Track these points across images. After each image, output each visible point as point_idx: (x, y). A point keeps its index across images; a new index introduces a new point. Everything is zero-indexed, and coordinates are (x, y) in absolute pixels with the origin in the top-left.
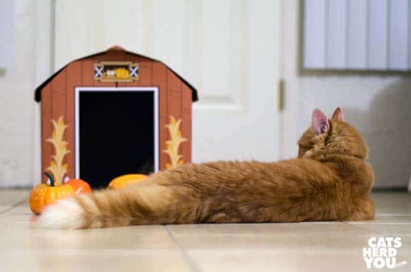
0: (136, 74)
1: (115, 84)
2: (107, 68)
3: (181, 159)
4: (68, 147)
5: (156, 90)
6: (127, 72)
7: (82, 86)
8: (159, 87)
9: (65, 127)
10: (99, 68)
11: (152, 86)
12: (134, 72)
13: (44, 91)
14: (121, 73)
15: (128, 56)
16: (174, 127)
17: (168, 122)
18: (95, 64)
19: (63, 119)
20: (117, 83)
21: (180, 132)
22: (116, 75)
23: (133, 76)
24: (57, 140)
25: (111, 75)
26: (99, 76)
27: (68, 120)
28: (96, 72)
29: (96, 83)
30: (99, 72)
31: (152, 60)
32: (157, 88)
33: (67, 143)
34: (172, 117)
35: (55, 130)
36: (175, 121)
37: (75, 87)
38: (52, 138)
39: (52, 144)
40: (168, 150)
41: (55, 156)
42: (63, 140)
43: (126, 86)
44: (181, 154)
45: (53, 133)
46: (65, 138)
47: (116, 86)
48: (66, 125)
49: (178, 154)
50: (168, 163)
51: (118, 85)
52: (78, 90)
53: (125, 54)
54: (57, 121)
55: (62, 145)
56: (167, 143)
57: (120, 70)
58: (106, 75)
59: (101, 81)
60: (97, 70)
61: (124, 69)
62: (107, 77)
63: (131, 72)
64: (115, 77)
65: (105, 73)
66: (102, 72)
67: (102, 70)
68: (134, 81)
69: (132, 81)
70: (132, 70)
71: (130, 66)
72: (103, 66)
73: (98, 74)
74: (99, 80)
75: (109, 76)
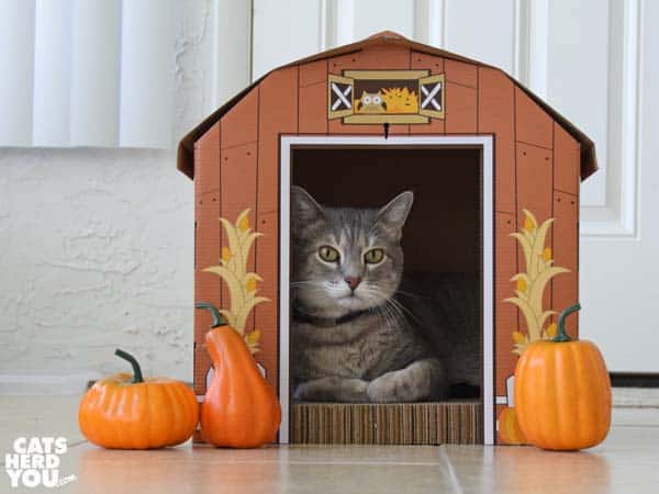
1: (382, 130)
3: (551, 319)
4: (261, 289)
5: (487, 142)
6: (413, 97)
7: (298, 134)
8: (494, 135)
9: (255, 235)
10: (343, 87)
11: (477, 134)
12: (430, 97)
13: (199, 145)
14: (400, 100)
15: (416, 56)
16: (533, 239)
17: (518, 225)
19: (249, 215)
20: (387, 125)
21: (549, 251)
23: (430, 107)
24: (234, 270)
25: (372, 106)
26: (342, 107)
27: (263, 220)
28: (335, 97)
29: (334, 127)
30: (342, 97)
31: (478, 65)
32: (491, 138)
33: (259, 278)
34: (527, 212)
35: (227, 245)
36: (535, 224)
37: (280, 136)
38: (221, 264)
39: (221, 279)
40: (517, 296)
41: (229, 308)
42: (248, 272)
43: (409, 134)
44: (551, 309)
45: (225, 250)
46: (253, 264)
47: (386, 135)
48: (256, 231)
49: (544, 309)
50: (518, 330)
51: (390, 130)
52: (287, 142)
53: (408, 52)
54: (233, 222)
55: (245, 282)
56: (516, 278)
57: (395, 92)
58: (360, 105)
59: (346, 121)
60: (338, 92)
61: (405, 90)
62: (362, 110)
63: (424, 97)
64: (382, 110)
65: (357, 102)
66: (349, 97)
67: (350, 94)
68: (430, 119)
69: (426, 120)
70: (426, 92)
71: (421, 82)
72: (352, 83)
73: (338, 103)
74: (342, 118)
75: (368, 107)
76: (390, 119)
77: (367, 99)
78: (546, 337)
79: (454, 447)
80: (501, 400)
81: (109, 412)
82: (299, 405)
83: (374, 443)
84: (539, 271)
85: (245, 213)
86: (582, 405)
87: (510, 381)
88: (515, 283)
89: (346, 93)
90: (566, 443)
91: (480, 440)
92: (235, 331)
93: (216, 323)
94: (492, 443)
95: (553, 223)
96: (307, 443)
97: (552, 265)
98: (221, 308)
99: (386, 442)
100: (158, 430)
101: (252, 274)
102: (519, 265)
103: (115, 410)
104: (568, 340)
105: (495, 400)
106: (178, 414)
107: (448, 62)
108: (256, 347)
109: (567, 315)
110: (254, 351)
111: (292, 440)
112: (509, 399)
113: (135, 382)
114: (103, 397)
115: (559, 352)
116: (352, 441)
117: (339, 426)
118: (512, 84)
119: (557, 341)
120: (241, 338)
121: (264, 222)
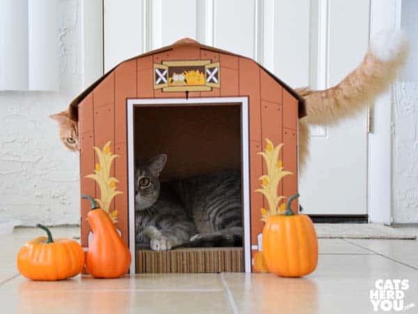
0: (215, 79)
1: (185, 95)
2: (172, 71)
3: (282, 201)
4: (118, 187)
5: (244, 101)
6: (202, 76)
7: (137, 98)
8: (249, 97)
9: (114, 156)
10: (162, 71)
11: (239, 96)
12: (212, 75)
13: (81, 105)
15: (203, 52)
16: (271, 156)
17: (263, 148)
18: (156, 66)
19: (110, 146)
20: (187, 92)
21: (280, 162)
22: (186, 81)
23: (212, 81)
24: (103, 177)
25: (179, 81)
26: (162, 82)
28: (157, 77)
29: (157, 94)
30: (162, 76)
31: (239, 56)
32: (246, 99)
33: (116, 181)
34: (268, 141)
35: (98, 162)
36: (273, 146)
37: (127, 99)
38: (95, 173)
39: (95, 182)
40: (262, 188)
41: (100, 198)
42: (110, 177)
43: (200, 97)
44: (282, 195)
45: (97, 165)
46: (113, 173)
47: (187, 98)
48: (115, 153)
49: (278, 195)
50: (264, 207)
51: (189, 95)
52: (131, 103)
53: (199, 50)
54: (101, 149)
55: (109, 183)
56: (262, 178)
57: (192, 73)
58: (172, 81)
59: (164, 90)
60: (159, 73)
61: (198, 71)
62: (173, 84)
63: (208, 76)
64: (185, 83)
65: (170, 79)
66: (165, 77)
67: (166, 74)
68: (212, 88)
69: (210, 89)
70: (209, 73)
71: (207, 67)
72: (166, 68)
73: (159, 80)
74: (162, 89)
75: (176, 82)
76: (189, 89)
77: (176, 77)
78: (279, 212)
79: (228, 274)
80: (254, 247)
81: (35, 260)
82: (140, 252)
83: (183, 272)
84: (275, 173)
85: (108, 144)
86: (302, 251)
87: (260, 237)
88: (261, 181)
89: (164, 74)
90: (293, 273)
91: (243, 270)
92: (103, 211)
93: (93, 207)
94: (250, 271)
95: (282, 147)
96: (146, 272)
97: (283, 170)
98: (96, 198)
99: (190, 272)
100: (62, 270)
101: (113, 179)
102: (264, 171)
103: (38, 259)
104: (293, 214)
105: (251, 247)
106: (73, 258)
107: (221, 55)
108: (116, 220)
109: (292, 200)
110: (115, 222)
111: (137, 271)
112: (259, 247)
113: (48, 242)
114: (30, 252)
115: (288, 221)
116: (171, 272)
117: (163, 263)
118: (258, 68)
119: (287, 214)
120: (107, 215)
121: (119, 149)
